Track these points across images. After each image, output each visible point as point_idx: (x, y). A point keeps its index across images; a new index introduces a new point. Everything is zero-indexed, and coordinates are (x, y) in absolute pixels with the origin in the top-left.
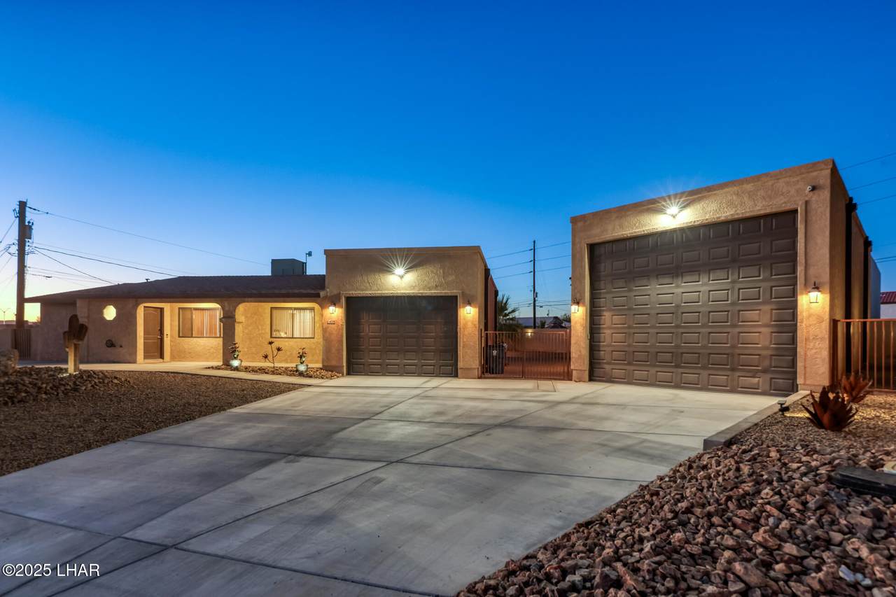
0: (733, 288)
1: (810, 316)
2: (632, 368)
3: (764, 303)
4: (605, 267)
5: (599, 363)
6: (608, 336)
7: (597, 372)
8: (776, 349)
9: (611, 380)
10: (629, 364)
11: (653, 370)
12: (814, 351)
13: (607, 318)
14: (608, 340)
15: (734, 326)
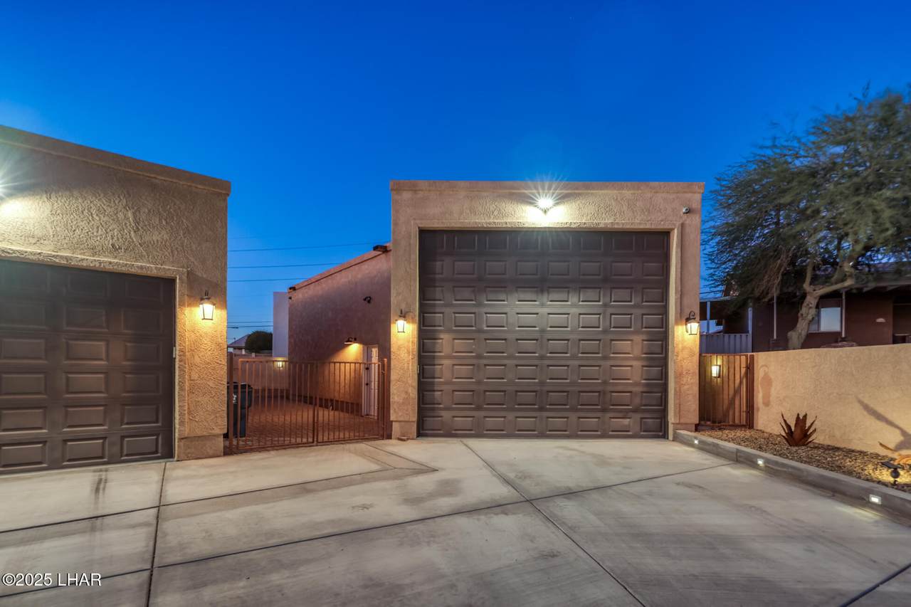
0: (604, 313)
1: (684, 348)
2: (483, 413)
3: (636, 332)
4: (443, 266)
5: (433, 409)
6: (445, 369)
7: (429, 422)
8: (647, 385)
9: (450, 433)
10: (479, 408)
11: (511, 416)
12: (686, 387)
13: (445, 343)
14: (447, 375)
15: (605, 358)
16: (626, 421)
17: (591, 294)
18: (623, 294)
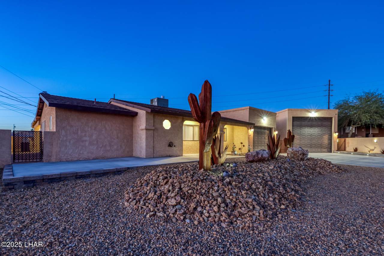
0: (321, 131)
1: (335, 137)
3: (327, 134)
4: (296, 123)
8: (328, 144)
12: (335, 144)
15: (322, 139)
16: (325, 150)
17: (319, 128)
18: (325, 128)
